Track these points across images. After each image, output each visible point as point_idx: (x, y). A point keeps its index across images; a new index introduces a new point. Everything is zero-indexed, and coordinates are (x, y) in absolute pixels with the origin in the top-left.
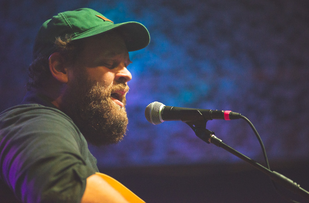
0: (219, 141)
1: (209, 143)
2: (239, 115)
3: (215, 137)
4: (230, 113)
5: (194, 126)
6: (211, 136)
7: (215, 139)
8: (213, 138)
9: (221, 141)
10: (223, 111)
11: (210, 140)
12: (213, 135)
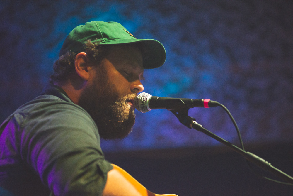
0: (200, 126)
1: (190, 128)
2: (217, 103)
3: (196, 123)
4: (209, 101)
5: (177, 113)
6: (192, 122)
7: (196, 125)
8: (194, 124)
9: (201, 126)
10: (202, 100)
11: (191, 126)
12: (194, 122)
